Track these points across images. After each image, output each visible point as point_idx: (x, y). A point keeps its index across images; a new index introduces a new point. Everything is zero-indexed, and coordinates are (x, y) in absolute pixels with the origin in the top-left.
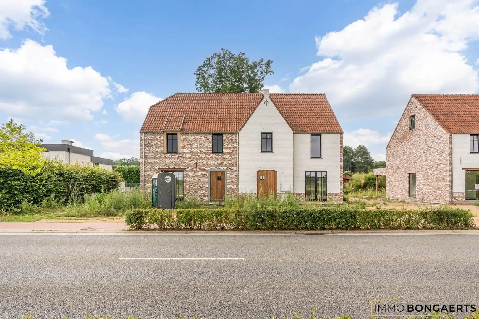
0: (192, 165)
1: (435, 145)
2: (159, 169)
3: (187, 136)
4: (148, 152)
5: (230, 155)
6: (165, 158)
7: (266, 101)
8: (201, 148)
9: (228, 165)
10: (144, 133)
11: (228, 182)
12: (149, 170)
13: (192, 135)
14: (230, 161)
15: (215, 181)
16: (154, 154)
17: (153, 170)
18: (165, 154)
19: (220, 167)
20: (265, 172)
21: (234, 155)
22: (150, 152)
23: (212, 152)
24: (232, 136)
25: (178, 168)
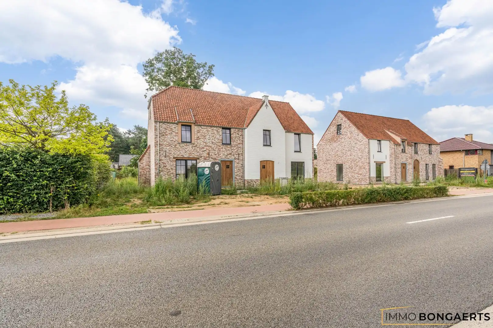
0: (205, 154)
1: (357, 146)
2: (174, 158)
3: (201, 129)
4: (163, 141)
5: (237, 147)
6: (179, 147)
7: (267, 105)
8: (213, 140)
9: (235, 155)
10: (159, 122)
11: (235, 170)
12: (163, 158)
13: (205, 127)
14: (237, 152)
15: (224, 169)
16: (169, 144)
17: (168, 158)
18: (179, 143)
19: (229, 157)
20: (266, 162)
21: (240, 147)
22: (165, 141)
23: (223, 144)
24: (238, 131)
25: (192, 157)
